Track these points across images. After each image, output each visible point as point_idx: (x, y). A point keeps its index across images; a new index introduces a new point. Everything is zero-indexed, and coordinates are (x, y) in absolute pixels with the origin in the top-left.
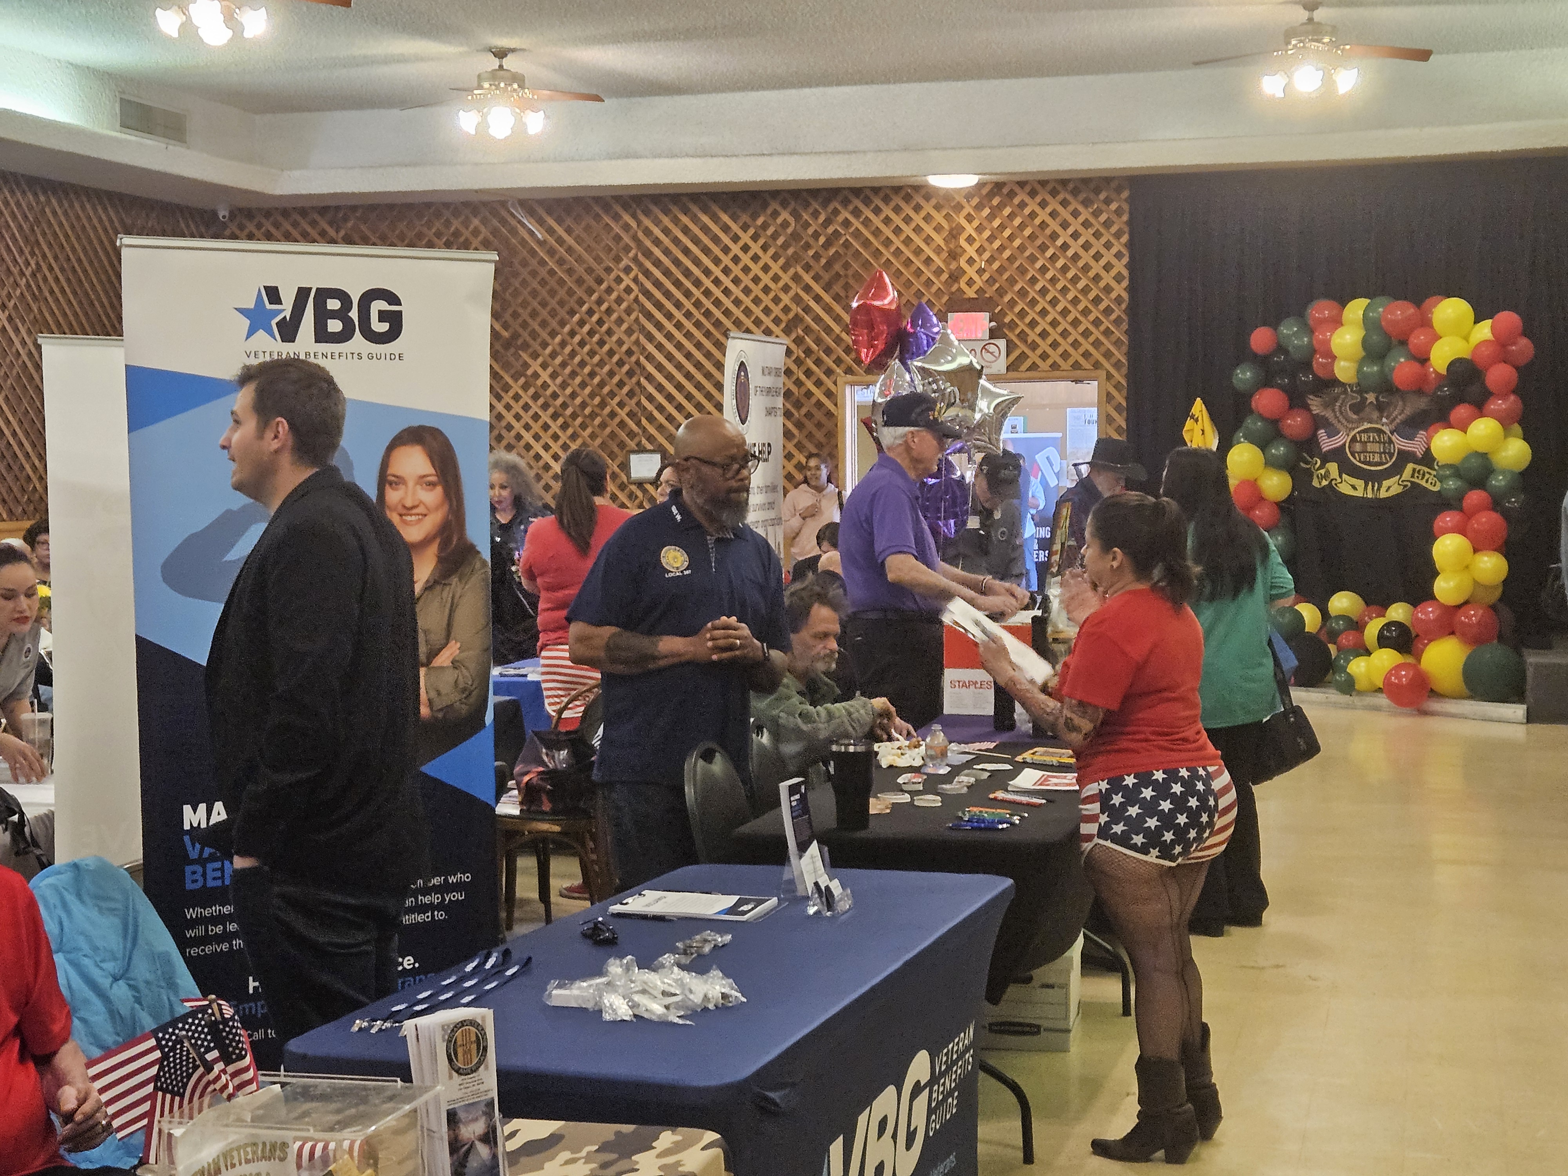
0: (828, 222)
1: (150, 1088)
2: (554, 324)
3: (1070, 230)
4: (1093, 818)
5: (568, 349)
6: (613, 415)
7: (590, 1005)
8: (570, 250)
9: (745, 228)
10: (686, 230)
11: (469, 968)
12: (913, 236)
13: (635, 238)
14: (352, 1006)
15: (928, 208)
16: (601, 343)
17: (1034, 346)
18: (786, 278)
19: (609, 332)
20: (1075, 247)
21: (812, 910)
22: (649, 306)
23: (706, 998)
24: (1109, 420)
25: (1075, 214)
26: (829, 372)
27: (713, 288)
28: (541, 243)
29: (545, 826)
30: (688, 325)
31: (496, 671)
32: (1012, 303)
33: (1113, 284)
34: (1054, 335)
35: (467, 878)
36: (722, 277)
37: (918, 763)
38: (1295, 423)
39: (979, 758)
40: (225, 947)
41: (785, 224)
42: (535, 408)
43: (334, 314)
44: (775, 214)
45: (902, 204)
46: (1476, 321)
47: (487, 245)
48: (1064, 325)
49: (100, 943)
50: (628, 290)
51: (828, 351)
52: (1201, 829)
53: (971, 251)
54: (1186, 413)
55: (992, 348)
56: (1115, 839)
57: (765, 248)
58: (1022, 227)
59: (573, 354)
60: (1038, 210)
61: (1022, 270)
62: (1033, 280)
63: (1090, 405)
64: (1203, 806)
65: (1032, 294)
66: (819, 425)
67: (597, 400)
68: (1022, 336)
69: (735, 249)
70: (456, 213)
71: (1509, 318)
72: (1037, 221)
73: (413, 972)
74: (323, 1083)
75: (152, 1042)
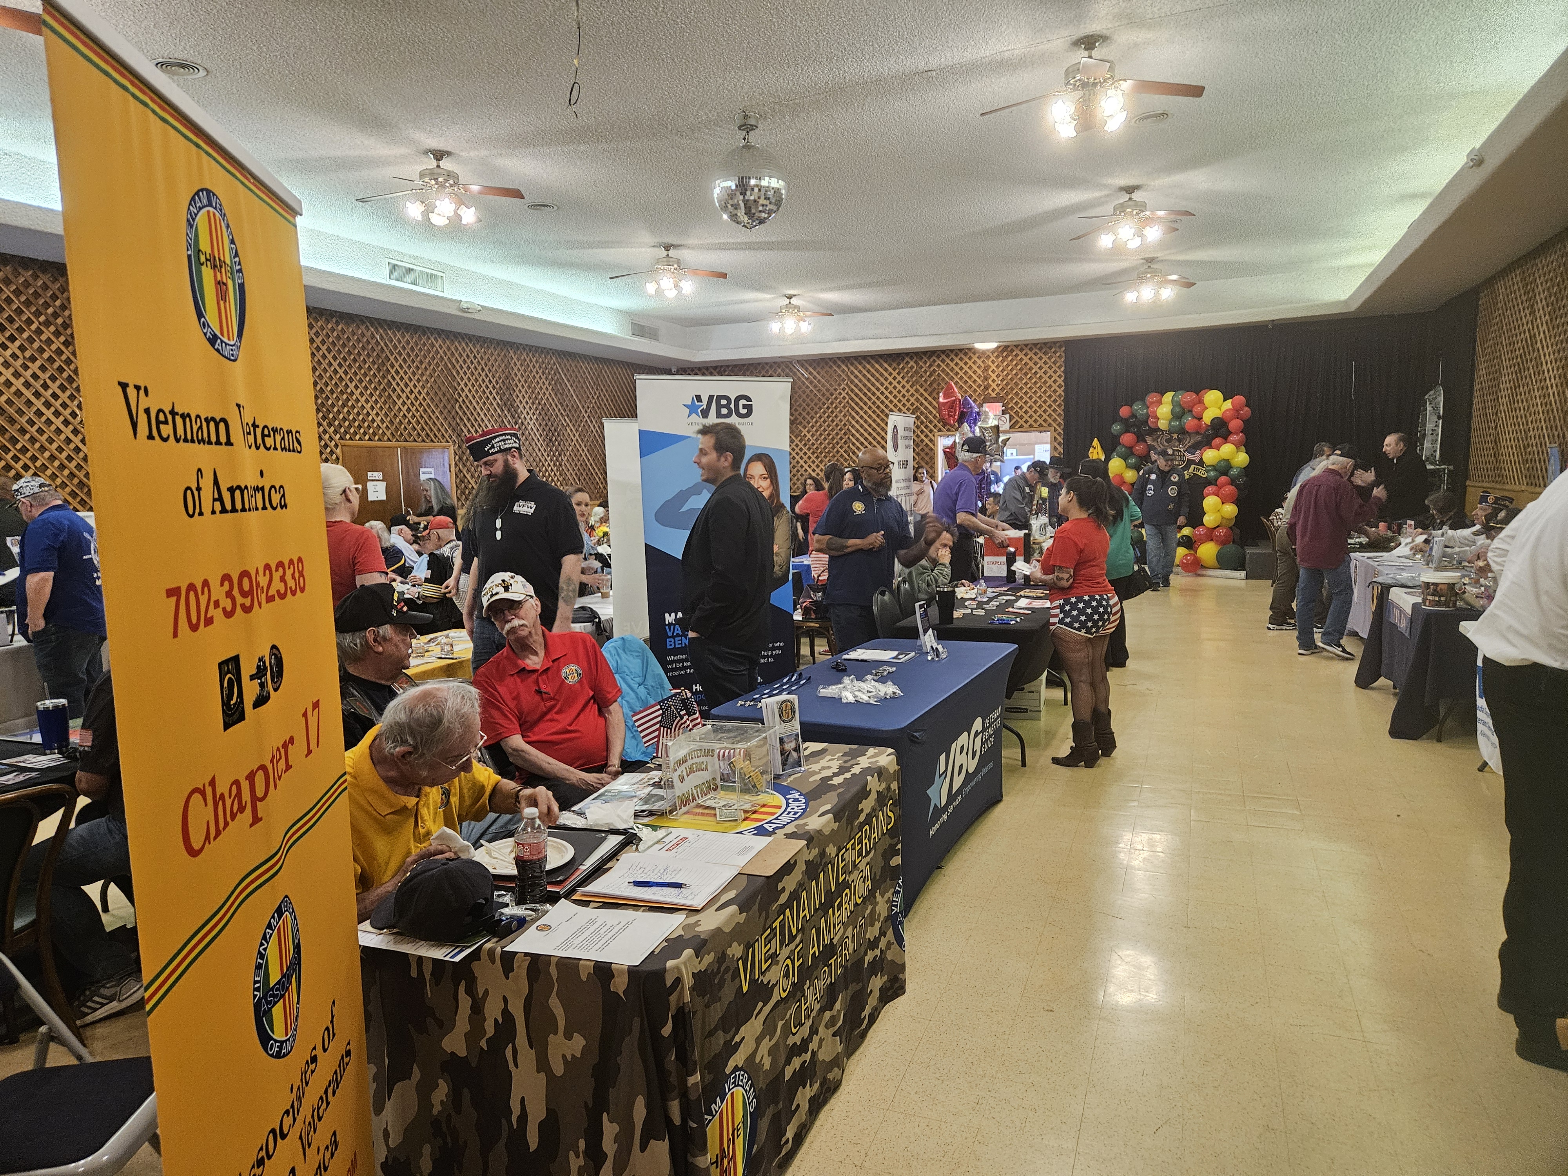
0: (931, 366)
1: (658, 726)
2: (813, 413)
3: (1038, 366)
4: (1056, 616)
5: (818, 424)
6: (838, 452)
7: (836, 696)
8: (819, 381)
9: (894, 369)
10: (869, 371)
11: (785, 681)
12: (968, 370)
13: (847, 375)
14: (735, 696)
15: (975, 358)
16: (833, 421)
17: (1021, 417)
18: (912, 391)
19: (836, 416)
20: (1040, 373)
21: (929, 658)
22: (853, 405)
23: (886, 694)
24: (1055, 449)
25: (1040, 358)
26: (931, 431)
27: (880, 396)
28: (807, 379)
29: (812, 624)
30: (870, 412)
31: (792, 559)
32: (1012, 399)
33: (1058, 389)
34: (1031, 412)
35: (782, 644)
36: (885, 391)
37: (974, 596)
38: (1140, 448)
39: (1000, 594)
40: (683, 672)
41: (912, 367)
42: (805, 450)
43: (724, 406)
44: (908, 363)
45: (963, 357)
46: (1224, 401)
47: (787, 376)
48: (1035, 407)
49: (633, 670)
50: (844, 398)
51: (931, 422)
52: (1104, 621)
53: (994, 376)
54: (1090, 445)
55: (1003, 419)
56: (1066, 624)
57: (903, 378)
58: (1016, 365)
59: (821, 426)
60: (1024, 357)
61: (1016, 384)
62: (1021, 388)
63: (1046, 443)
64: (1105, 612)
65: (1021, 394)
66: (927, 454)
67: (831, 446)
68: (1017, 413)
69: (890, 379)
70: (771, 367)
71: (1240, 399)
72: (1023, 362)
73: (760, 684)
74: (728, 725)
75: (659, 707)
